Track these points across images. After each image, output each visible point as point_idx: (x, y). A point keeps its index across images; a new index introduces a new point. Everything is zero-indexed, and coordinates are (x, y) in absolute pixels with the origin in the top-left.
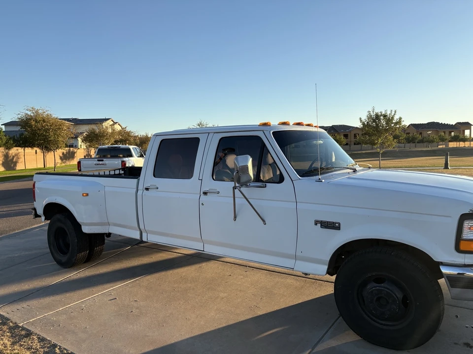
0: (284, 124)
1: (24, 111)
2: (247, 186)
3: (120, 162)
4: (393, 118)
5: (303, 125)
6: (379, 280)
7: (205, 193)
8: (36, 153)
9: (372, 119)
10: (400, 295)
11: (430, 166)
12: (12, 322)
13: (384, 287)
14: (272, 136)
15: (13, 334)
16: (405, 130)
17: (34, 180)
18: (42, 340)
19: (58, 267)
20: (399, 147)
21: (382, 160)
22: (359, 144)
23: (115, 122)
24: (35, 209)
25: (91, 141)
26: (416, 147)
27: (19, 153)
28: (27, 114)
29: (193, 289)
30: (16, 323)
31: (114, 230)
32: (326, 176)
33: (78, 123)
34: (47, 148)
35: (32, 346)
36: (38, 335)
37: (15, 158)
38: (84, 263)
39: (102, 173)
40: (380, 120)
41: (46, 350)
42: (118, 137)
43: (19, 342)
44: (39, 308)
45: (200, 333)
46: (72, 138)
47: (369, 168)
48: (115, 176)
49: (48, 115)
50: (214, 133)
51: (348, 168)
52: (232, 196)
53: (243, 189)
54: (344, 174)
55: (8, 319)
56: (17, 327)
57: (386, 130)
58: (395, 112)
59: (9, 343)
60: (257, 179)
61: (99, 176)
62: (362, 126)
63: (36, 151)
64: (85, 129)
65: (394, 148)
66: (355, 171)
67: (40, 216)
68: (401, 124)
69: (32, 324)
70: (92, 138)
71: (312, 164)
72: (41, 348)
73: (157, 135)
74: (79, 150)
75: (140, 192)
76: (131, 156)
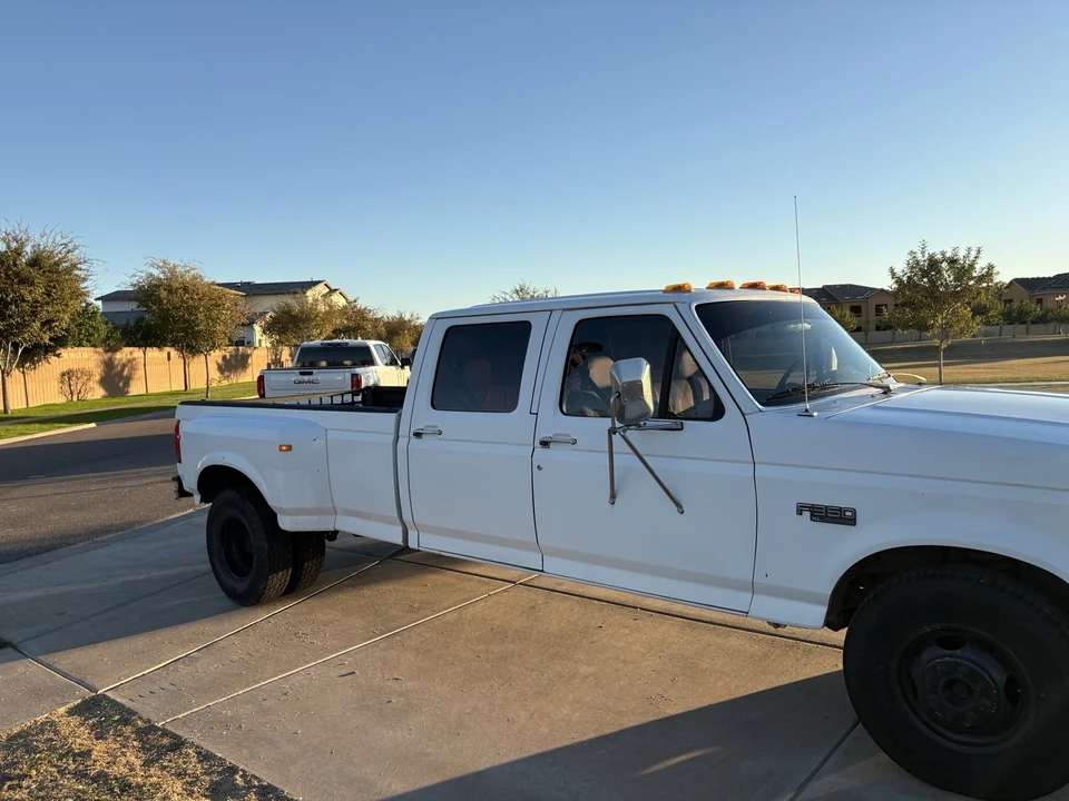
0: (721, 286)
1: (145, 268)
2: (639, 427)
3: (348, 376)
4: (972, 266)
5: (764, 289)
6: (950, 641)
7: (545, 444)
8: (169, 359)
9: (920, 269)
10: (998, 676)
11: (1064, 377)
12: (141, 718)
13: (961, 658)
14: (696, 315)
15: (146, 743)
16: (1002, 292)
17: (177, 417)
18: (204, 757)
19: (228, 603)
20: (986, 334)
21: (945, 365)
22: (888, 327)
23: (333, 288)
24: (178, 480)
25: (282, 332)
26: (1028, 333)
27: (134, 359)
28: (151, 275)
29: (520, 656)
30: (149, 721)
31: (346, 525)
32: (821, 404)
33: (255, 291)
34: (193, 347)
35: (185, 770)
36: (197, 747)
37: (127, 369)
38: (285, 594)
39: (315, 401)
40: (939, 272)
41: (216, 778)
42: (338, 322)
43: (158, 760)
44: (196, 689)
45: (540, 751)
46: (243, 325)
47: (920, 384)
48: (344, 407)
49: (194, 278)
50: (564, 310)
51: (871, 386)
52: (607, 449)
53: (632, 434)
54: (861, 399)
55: (135, 713)
56: (152, 728)
57: (956, 296)
58: (979, 252)
59: (138, 763)
60: (663, 410)
61: (310, 407)
62: (895, 286)
63: (169, 354)
64: (269, 306)
65: (974, 336)
66: (887, 391)
67: (192, 495)
68: (992, 281)
69: (184, 722)
70: (286, 325)
71: (787, 376)
72: (205, 774)
73: (436, 318)
74: (256, 352)
75: (402, 442)
76: (371, 362)
